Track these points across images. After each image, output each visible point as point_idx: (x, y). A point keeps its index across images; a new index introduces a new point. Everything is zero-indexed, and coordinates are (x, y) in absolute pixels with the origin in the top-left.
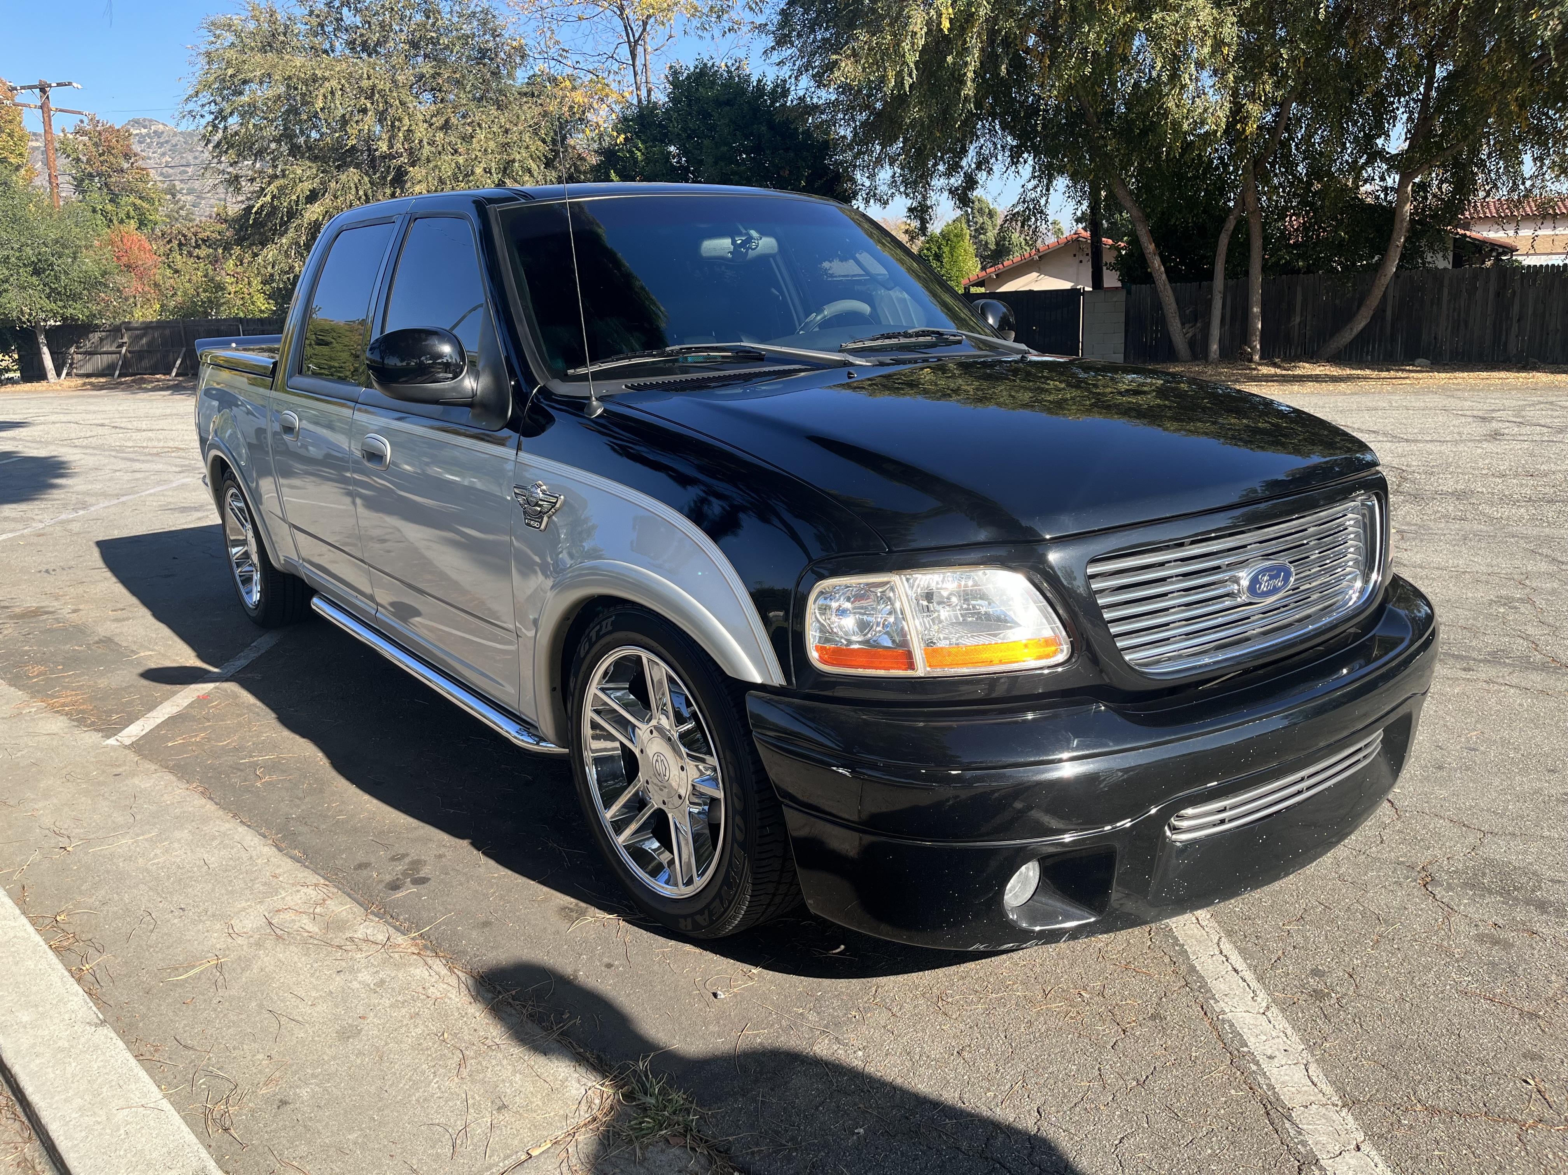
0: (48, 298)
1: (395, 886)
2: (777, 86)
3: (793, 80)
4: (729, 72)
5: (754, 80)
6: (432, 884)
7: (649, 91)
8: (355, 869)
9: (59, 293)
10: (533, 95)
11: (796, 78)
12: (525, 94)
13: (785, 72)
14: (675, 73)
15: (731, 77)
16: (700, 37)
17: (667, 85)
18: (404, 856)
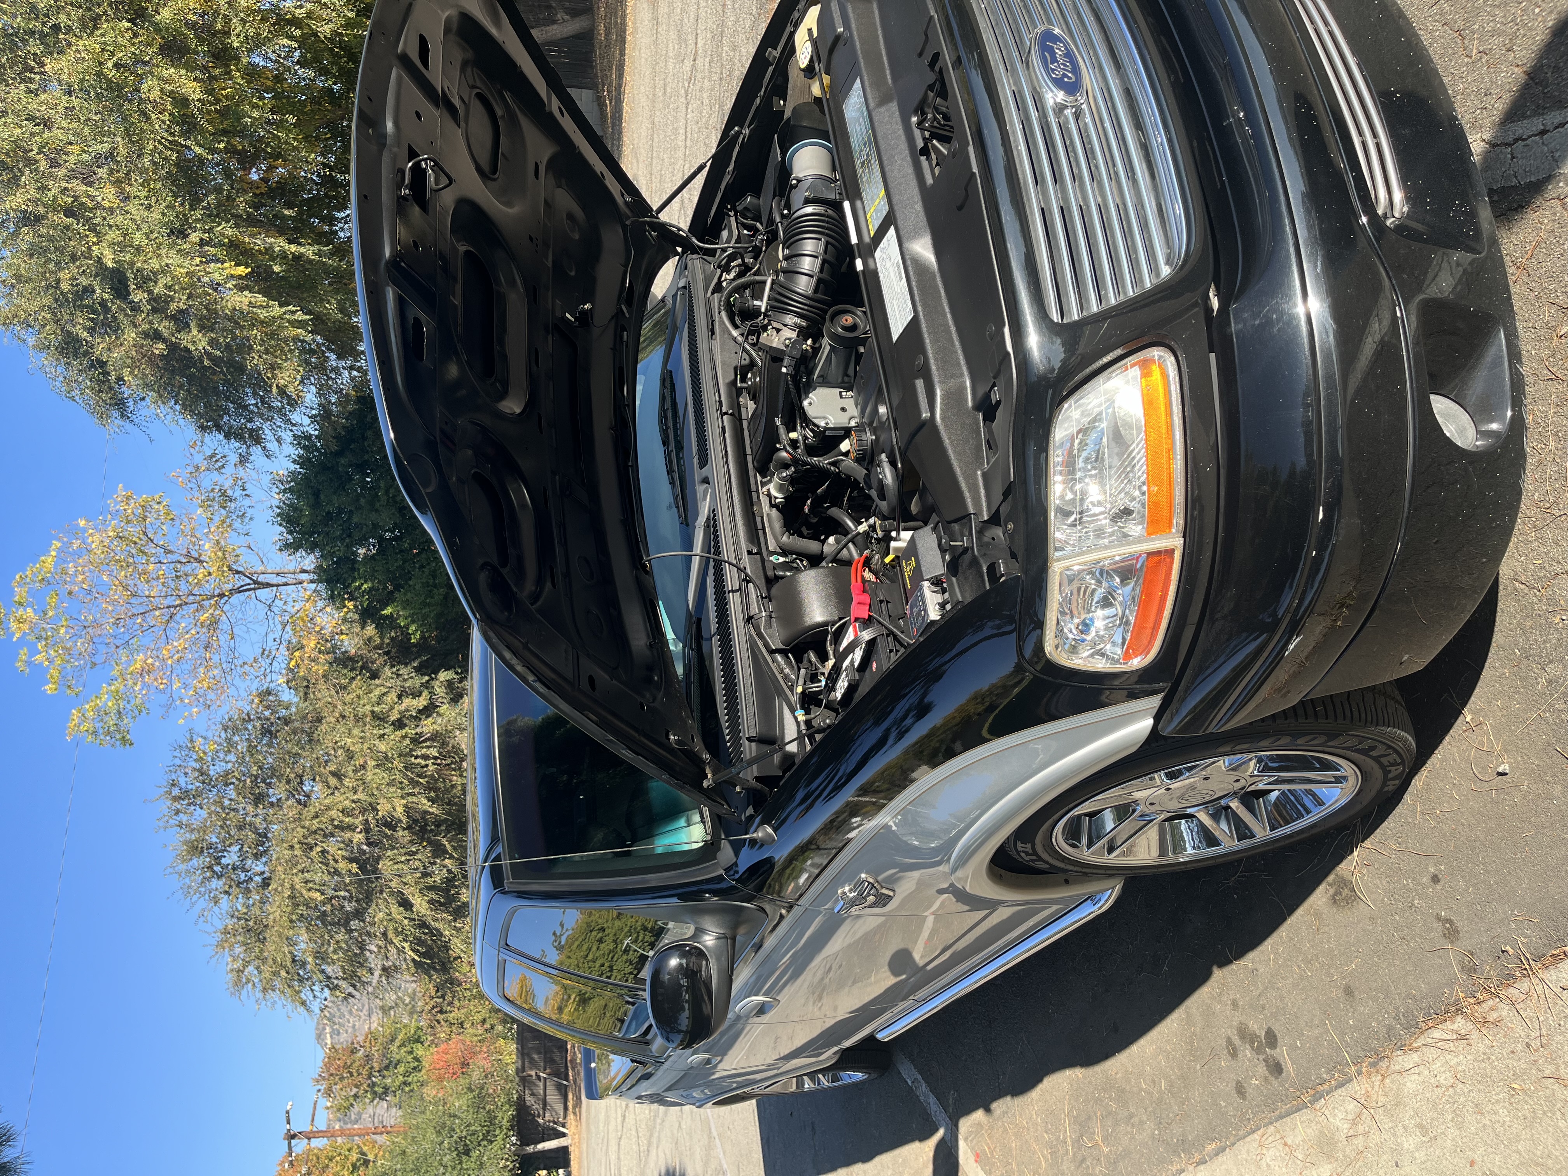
0: (492, 1142)
1: (1276, 1069)
2: (299, 444)
3: (294, 428)
4: (285, 491)
5: (293, 467)
6: (1276, 1028)
7: (304, 571)
8: (1244, 1098)
9: (488, 1132)
10: (307, 687)
11: (294, 425)
12: (306, 694)
13: (287, 436)
14: (287, 546)
15: (290, 490)
16: (251, 519)
17: (298, 554)
18: (1229, 1041)
